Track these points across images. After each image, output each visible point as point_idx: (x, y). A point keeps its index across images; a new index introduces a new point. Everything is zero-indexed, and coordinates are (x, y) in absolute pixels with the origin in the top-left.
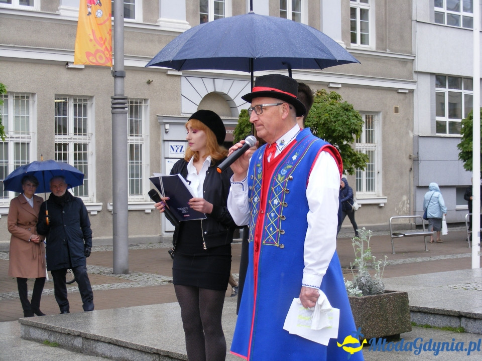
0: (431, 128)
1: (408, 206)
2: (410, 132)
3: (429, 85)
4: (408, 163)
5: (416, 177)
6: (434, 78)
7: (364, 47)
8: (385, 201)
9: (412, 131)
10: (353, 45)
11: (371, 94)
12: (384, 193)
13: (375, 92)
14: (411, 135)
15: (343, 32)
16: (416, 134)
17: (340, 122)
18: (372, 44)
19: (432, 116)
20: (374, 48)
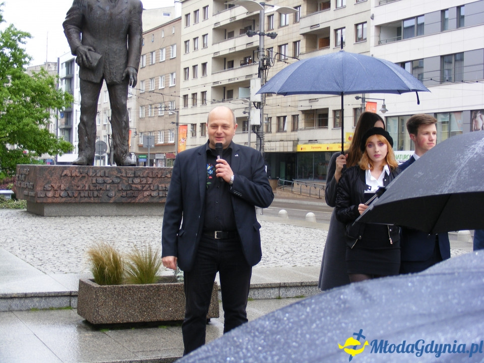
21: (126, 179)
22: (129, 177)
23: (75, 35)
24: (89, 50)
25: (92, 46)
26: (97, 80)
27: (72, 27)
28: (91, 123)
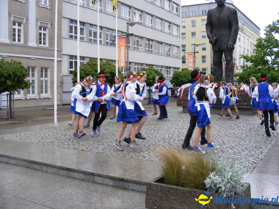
0: (68, 73)
1: (60, 98)
3: (67, 58)
4: (60, 84)
5: (62, 89)
6: (69, 56)
7: (44, 46)
8: (51, 97)
9: (61, 73)
10: (40, 45)
11: (47, 61)
12: (51, 94)
14: (61, 75)
15: (36, 41)
16: (62, 75)
17: (19, 72)
18: (47, 45)
19: (68, 69)
20: (48, 46)
23: (208, 30)
24: (213, 36)
25: (214, 34)
26: (217, 49)
27: (208, 26)
28: (218, 69)
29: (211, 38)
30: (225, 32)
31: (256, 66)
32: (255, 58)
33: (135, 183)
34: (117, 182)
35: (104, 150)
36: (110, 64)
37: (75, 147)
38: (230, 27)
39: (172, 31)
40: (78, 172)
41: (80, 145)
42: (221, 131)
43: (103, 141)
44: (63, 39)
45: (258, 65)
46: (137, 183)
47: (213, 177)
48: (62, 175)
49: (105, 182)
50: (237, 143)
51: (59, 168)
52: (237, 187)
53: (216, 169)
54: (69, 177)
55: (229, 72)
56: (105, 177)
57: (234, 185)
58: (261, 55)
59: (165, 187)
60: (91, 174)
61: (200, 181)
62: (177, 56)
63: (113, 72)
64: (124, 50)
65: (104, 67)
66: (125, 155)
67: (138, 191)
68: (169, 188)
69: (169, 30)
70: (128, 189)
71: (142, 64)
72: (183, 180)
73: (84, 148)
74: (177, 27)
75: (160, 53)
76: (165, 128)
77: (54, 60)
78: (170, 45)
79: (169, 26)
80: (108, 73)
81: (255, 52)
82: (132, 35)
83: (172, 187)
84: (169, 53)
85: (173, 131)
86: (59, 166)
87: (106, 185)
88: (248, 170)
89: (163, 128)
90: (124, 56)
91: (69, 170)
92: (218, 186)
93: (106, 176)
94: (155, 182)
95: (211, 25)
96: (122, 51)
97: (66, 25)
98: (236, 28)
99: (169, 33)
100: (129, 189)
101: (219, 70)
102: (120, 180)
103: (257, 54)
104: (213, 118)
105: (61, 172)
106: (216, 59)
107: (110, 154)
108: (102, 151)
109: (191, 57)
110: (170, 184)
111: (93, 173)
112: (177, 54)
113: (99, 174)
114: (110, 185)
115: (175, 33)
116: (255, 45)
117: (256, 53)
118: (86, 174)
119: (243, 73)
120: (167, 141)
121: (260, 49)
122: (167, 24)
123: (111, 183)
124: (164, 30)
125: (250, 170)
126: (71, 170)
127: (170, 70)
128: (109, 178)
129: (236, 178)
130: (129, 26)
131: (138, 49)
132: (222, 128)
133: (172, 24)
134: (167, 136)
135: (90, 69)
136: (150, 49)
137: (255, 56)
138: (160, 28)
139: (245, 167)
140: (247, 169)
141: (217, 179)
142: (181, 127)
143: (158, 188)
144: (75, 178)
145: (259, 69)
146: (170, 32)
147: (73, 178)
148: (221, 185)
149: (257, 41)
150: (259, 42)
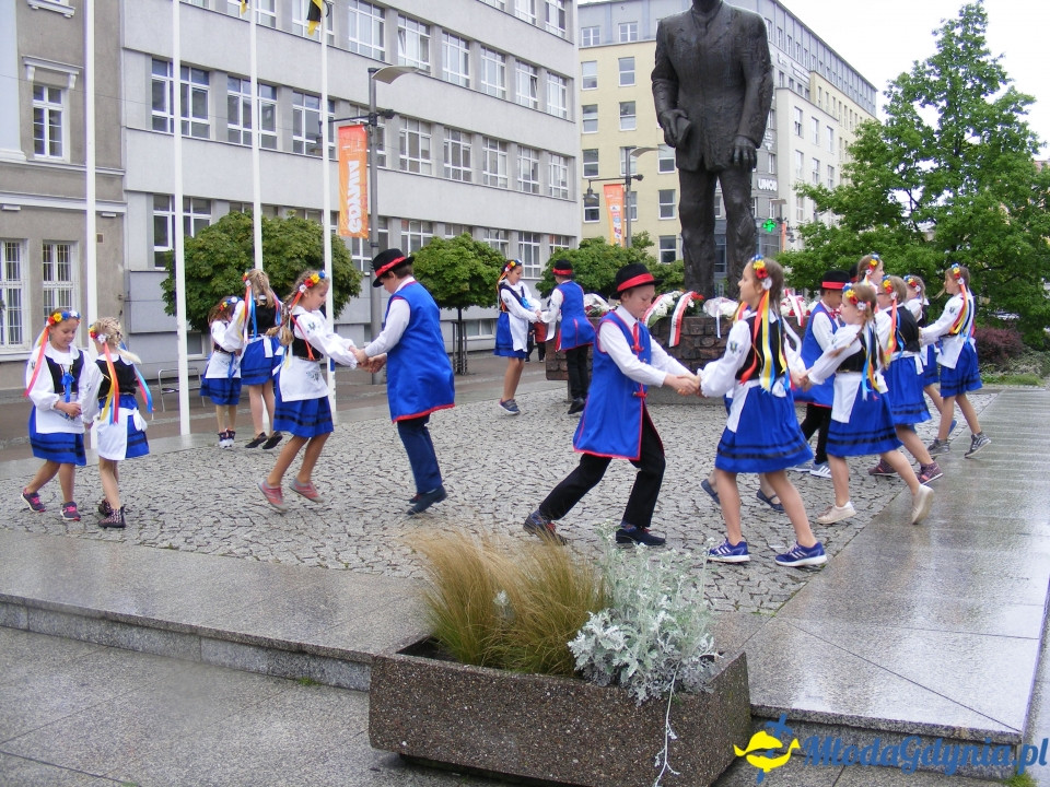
0: (149, 260)
2: (119, 266)
3: (145, 207)
4: (118, 305)
5: (127, 324)
6: (152, 199)
7: (55, 159)
9: (123, 264)
10: (38, 157)
13: (69, 215)
14: (121, 269)
15: (24, 140)
16: (127, 268)
18: (66, 155)
19: (149, 246)
20: (68, 161)
21: (690, 339)
22: (696, 336)
23: (661, 95)
24: (679, 116)
25: (683, 109)
26: (693, 167)
27: (659, 80)
28: (697, 242)
29: (673, 126)
30: (722, 102)
31: (855, 228)
32: (851, 197)
33: (345, 661)
34: (283, 659)
35: (252, 547)
36: (304, 227)
37: (145, 536)
38: (741, 83)
39: (545, 99)
40: (143, 627)
41: (166, 529)
42: (695, 469)
43: (250, 514)
44: (128, 132)
45: (862, 222)
46: (352, 661)
47: (599, 631)
48: (88, 642)
49: (239, 662)
50: (746, 509)
51: (75, 615)
52: (685, 662)
53: (617, 600)
54: (112, 646)
55: (738, 251)
56: (241, 644)
57: (676, 658)
58: (874, 186)
59: (435, 670)
60: (192, 634)
61: (551, 645)
62: (565, 194)
63: (318, 254)
64: (358, 173)
65: (284, 238)
66: (323, 563)
67: (356, 689)
68: (448, 671)
69: (533, 95)
70: (321, 684)
71: (431, 225)
72: (496, 642)
73: (179, 541)
74: (564, 83)
75: (499, 181)
76: (491, 460)
77: (84, 212)
78: (538, 151)
79: (533, 80)
80: (298, 261)
81: (850, 173)
82: (389, 114)
83: (459, 669)
84: (532, 182)
85: (519, 470)
86: (75, 607)
87: (244, 670)
88: (765, 604)
89: (483, 462)
90: (358, 194)
91: (112, 621)
92: (616, 662)
93: (241, 636)
94: (401, 652)
95: (670, 76)
96: (351, 176)
97: (136, 78)
98: (761, 86)
99: (531, 106)
100: (327, 684)
101: (703, 242)
102: (292, 652)
103: (860, 184)
104: (675, 420)
105: (84, 629)
106: (693, 204)
107: (271, 557)
108: (242, 550)
109: (617, 194)
110: (454, 660)
111: (197, 628)
112: (564, 184)
113: (218, 631)
114: (258, 672)
115: (555, 104)
116: (850, 150)
117: (852, 177)
118: (172, 632)
119: (807, 251)
120: (489, 508)
121: (868, 163)
122: (524, 74)
123: (261, 662)
124: (513, 95)
125: (772, 605)
126: (117, 622)
127: (536, 244)
128: (254, 646)
129: (676, 632)
130: (378, 83)
131: (415, 166)
132: (700, 457)
133: (544, 72)
134: (491, 490)
135: (231, 247)
136: (462, 168)
137: (852, 190)
138: (499, 87)
139: (755, 597)
140: (762, 603)
141: (615, 635)
142: (551, 454)
143: (411, 672)
144: (134, 650)
145: (868, 239)
146: (536, 103)
147: (126, 650)
148: (626, 659)
149: (858, 133)
150: (865, 138)
